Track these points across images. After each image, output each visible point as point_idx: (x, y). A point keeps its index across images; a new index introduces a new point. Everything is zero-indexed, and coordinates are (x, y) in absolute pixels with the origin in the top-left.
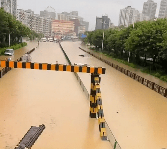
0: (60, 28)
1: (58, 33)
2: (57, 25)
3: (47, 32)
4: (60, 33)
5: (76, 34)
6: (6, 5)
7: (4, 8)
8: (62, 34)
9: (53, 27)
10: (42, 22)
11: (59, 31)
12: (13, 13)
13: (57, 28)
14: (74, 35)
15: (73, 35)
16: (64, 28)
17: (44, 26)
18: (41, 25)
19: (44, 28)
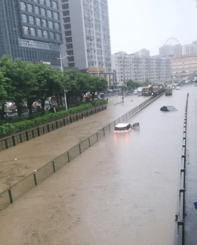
1: (181, 74)
2: (181, 63)
3: (162, 76)
4: (184, 74)
6: (95, 52)
7: (92, 56)
8: (187, 76)
9: (173, 68)
10: (153, 64)
11: (183, 72)
12: (106, 60)
13: (181, 67)
16: (192, 66)
17: (157, 69)
18: (152, 69)
19: (157, 72)
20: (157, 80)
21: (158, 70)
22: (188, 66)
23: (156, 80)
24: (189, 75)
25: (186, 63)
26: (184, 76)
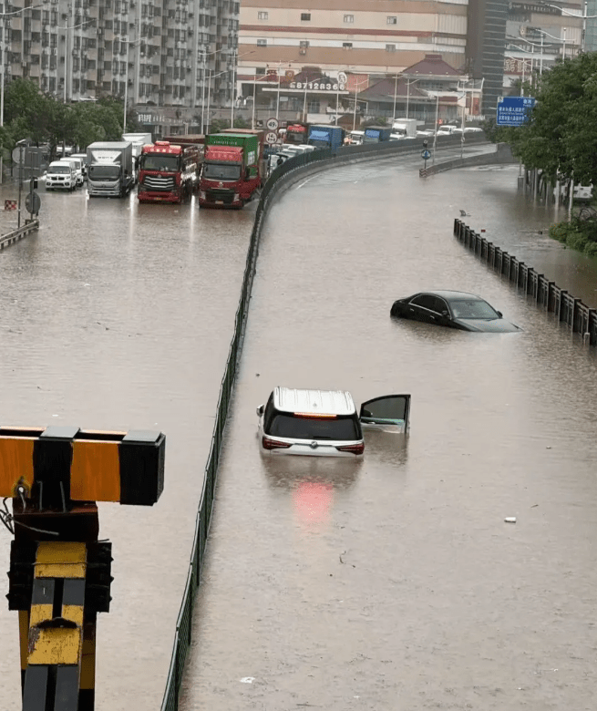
0: (316, 41)
1: (296, 88)
2: (291, 17)
3: (183, 91)
4: (316, 88)
5: (477, 93)
8: (331, 100)
9: (245, 38)
11: (311, 74)
13: (293, 41)
14: (462, 102)
15: (450, 105)
16: (360, 43)
17: (149, 31)
18: (125, 28)
19: (152, 50)
20: (144, 100)
21: (157, 41)
22: (336, 42)
23: (138, 100)
24: (345, 101)
25: (320, 18)
26: (315, 102)
